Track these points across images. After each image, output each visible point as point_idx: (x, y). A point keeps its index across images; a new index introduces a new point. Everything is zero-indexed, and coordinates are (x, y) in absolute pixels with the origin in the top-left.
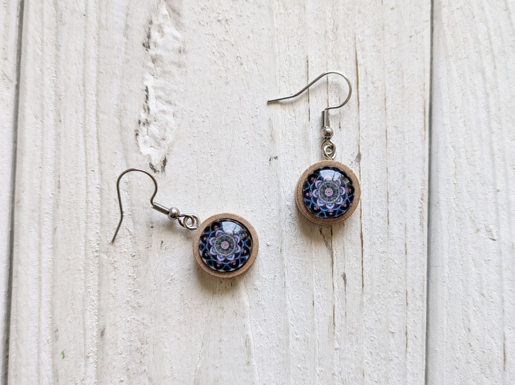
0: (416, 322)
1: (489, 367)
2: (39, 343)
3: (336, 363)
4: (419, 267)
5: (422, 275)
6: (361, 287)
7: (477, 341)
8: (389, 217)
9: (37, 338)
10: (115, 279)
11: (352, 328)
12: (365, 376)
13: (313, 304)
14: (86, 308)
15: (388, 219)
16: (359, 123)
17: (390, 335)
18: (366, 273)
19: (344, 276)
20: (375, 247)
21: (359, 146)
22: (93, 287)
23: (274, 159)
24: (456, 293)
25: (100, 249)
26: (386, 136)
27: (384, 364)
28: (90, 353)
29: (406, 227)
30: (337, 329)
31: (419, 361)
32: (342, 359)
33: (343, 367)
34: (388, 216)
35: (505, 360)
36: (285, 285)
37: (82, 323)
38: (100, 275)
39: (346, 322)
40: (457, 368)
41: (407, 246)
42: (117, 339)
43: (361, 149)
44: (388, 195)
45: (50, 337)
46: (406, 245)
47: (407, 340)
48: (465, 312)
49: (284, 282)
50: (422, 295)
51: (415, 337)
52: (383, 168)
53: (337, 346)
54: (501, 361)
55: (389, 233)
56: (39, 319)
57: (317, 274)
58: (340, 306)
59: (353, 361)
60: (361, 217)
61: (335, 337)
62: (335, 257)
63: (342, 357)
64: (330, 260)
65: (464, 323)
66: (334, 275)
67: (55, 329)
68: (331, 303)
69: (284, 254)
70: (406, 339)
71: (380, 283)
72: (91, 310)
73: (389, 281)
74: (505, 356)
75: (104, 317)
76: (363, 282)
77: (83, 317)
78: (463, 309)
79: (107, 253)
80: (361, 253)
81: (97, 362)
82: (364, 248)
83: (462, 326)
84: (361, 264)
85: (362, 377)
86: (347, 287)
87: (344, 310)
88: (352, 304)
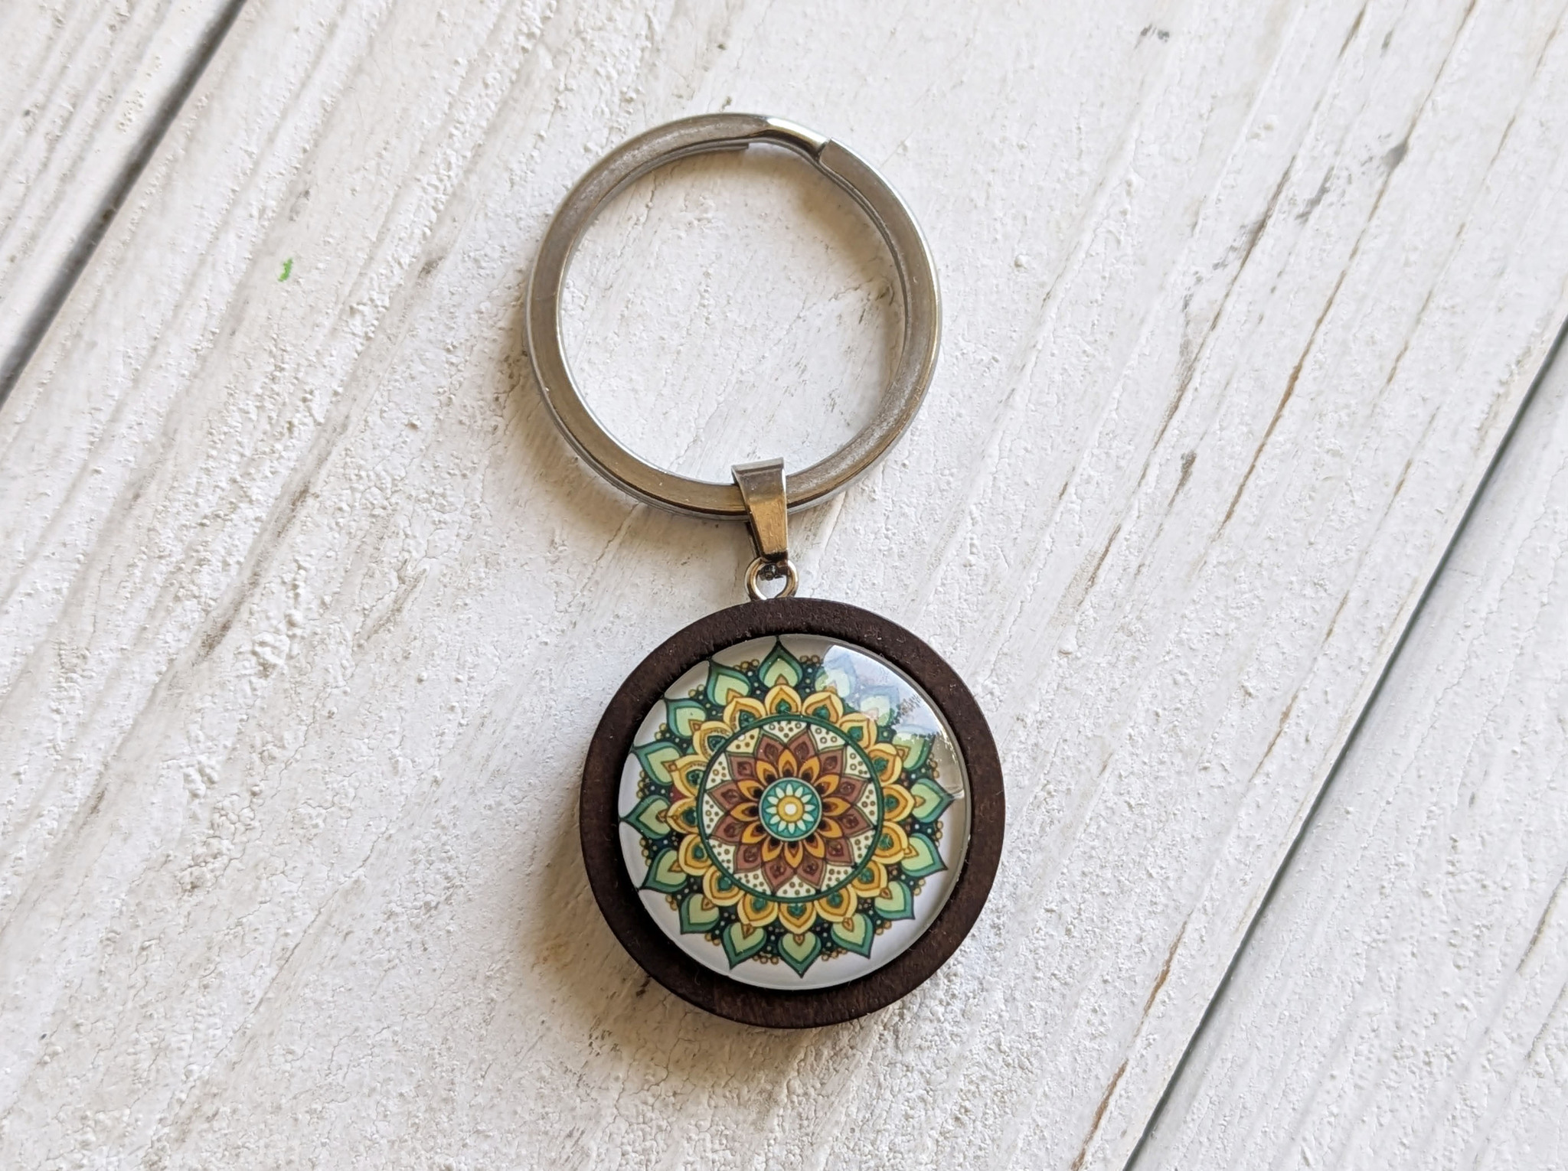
0: (1330, 697)
1: (1478, 937)
2: (235, 203)
3: (1044, 692)
4: (1415, 547)
5: (1415, 574)
6: (1222, 518)
7: (1480, 847)
8: (1400, 364)
9: (237, 189)
10: (541, 137)
11: (1139, 618)
12: (1107, 774)
13: (1062, 494)
14: (418, 176)
15: (1394, 369)
16: (1444, 62)
17: (1239, 696)
18: (1257, 485)
19: (1189, 462)
20: (1318, 425)
21: (1413, 126)
22: (468, 127)
23: (1155, 37)
24: (1486, 677)
25: (542, 35)
26: (1505, 136)
27: (1177, 769)
28: (364, 304)
29: (1433, 417)
30: (1091, 598)
31: (1283, 815)
32: (1066, 689)
33: (1057, 715)
34: (1398, 360)
35: (1534, 941)
36: (1009, 397)
37: (385, 210)
38: (504, 105)
39: (1129, 591)
40: (1381, 894)
41: (1412, 470)
42: (460, 304)
43: (1414, 135)
44: (1427, 300)
45: (272, 203)
46: (1408, 465)
47: (1278, 735)
48: (1487, 743)
49: (1009, 389)
50: (1385, 631)
51: (1307, 740)
52: (1451, 218)
53: (1070, 646)
54: (1522, 940)
55: (1378, 410)
56: (271, 140)
57: (1114, 415)
58: (1135, 537)
59: (1094, 712)
60: (1320, 321)
61: (1077, 619)
62: (1189, 395)
63: (1068, 686)
64: (1173, 395)
65: (1466, 774)
66: (1161, 445)
67: (301, 188)
68: (1112, 517)
69: (1052, 312)
70: (1276, 729)
71: (1282, 535)
72: (431, 189)
73: (1311, 544)
74: (1539, 930)
75: (456, 224)
76: (1234, 504)
77: (396, 196)
78: (1484, 732)
79: (556, 54)
80: (1270, 421)
81: (368, 339)
82: (1286, 412)
83: (1457, 780)
84: (1254, 453)
85: (1096, 770)
86: (1181, 495)
87: (1142, 555)
88: (1172, 552)
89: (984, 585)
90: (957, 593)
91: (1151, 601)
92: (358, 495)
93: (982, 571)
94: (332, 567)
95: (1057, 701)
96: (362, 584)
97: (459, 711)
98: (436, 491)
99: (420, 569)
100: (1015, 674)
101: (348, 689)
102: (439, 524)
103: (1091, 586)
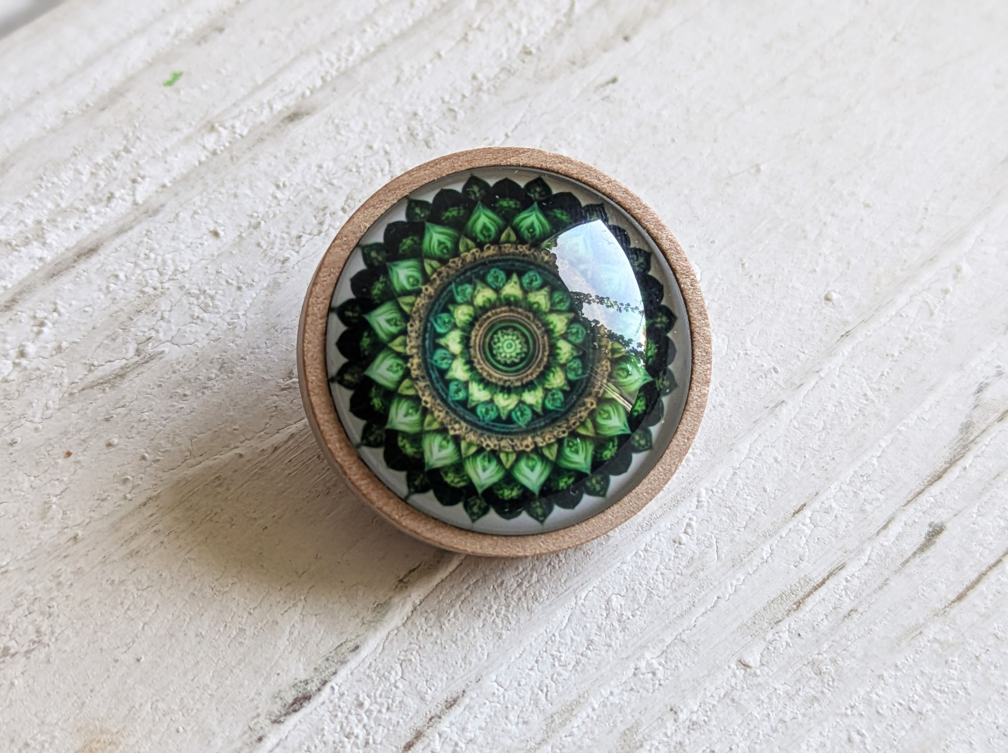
6: (951, 597)
10: (439, 55)
13: (797, 513)
14: (322, 51)
19: (936, 532)
22: (381, 30)
28: (225, 128)
30: (791, 622)
32: (733, 701)
36: (776, 407)
37: (281, 65)
39: (832, 630)
45: (190, 30)
49: (779, 400)
53: (752, 659)
57: (875, 460)
61: (769, 637)
62: (956, 471)
64: (942, 465)
66: (913, 505)
67: (219, 25)
68: (839, 553)
75: (335, 93)
77: (296, 58)
86: (917, 560)
87: (857, 601)
88: (889, 610)
89: (686, 567)
90: (656, 564)
91: (852, 649)
92: (138, 271)
93: (690, 554)
94: (84, 321)
95: (719, 708)
96: (102, 343)
97: (130, 485)
98: (208, 291)
99: (159, 349)
100: (686, 664)
101: (40, 427)
102: (195, 319)
103: (796, 610)
